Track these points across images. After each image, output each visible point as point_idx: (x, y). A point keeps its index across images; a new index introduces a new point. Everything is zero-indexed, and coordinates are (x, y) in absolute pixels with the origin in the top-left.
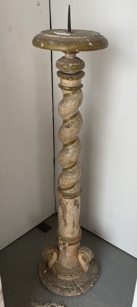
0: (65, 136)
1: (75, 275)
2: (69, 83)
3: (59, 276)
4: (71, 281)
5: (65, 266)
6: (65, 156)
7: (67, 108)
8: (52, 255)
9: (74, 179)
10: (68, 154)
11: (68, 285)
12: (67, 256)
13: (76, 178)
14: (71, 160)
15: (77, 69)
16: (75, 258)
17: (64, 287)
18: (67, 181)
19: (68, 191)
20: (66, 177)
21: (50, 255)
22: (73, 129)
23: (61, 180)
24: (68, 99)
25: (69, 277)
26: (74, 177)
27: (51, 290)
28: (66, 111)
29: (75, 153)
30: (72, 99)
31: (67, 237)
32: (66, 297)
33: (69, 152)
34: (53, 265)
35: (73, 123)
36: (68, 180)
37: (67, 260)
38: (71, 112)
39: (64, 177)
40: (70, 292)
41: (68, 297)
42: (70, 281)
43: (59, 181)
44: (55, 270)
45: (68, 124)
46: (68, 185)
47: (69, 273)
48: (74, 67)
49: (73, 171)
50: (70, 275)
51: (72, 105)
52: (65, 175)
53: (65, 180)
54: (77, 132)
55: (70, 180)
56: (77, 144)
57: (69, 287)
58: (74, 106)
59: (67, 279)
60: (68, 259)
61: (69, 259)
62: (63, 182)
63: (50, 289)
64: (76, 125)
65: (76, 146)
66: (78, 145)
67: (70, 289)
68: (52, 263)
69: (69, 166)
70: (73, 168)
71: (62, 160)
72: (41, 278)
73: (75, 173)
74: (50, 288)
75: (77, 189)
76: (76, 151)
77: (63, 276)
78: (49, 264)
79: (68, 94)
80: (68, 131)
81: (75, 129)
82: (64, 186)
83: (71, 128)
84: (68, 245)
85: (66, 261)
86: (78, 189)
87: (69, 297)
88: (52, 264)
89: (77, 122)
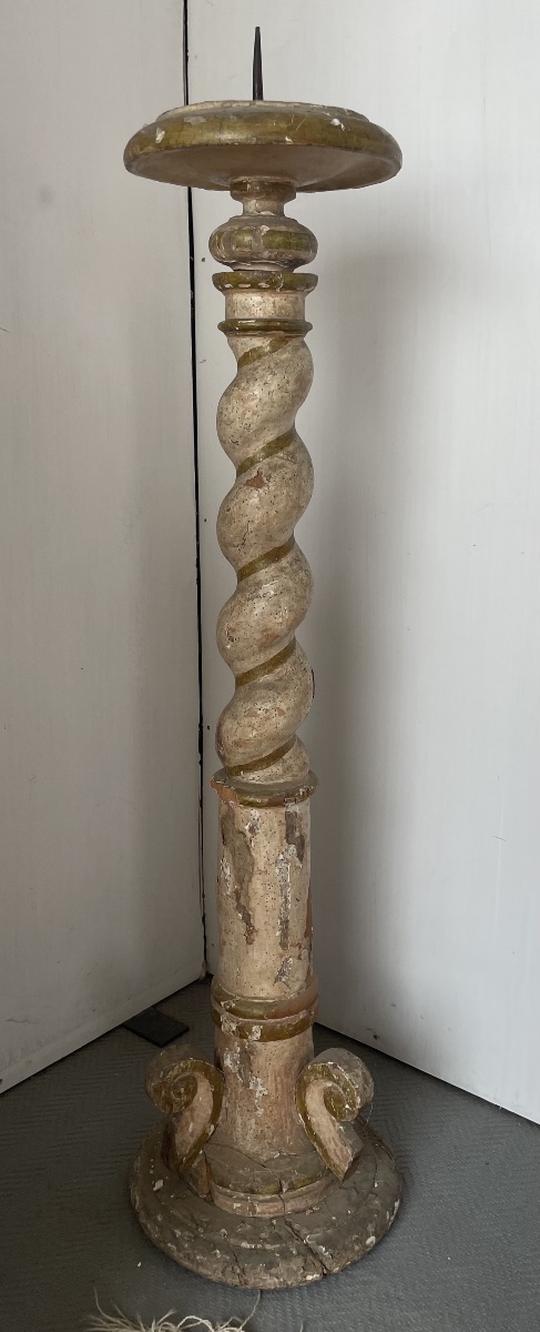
0: (245, 520)
1: (292, 1187)
2: (258, 305)
3: (220, 1201)
4: (274, 1222)
5: (249, 1147)
6: (247, 611)
7: (253, 403)
8: (192, 1092)
9: (281, 713)
10: (255, 600)
11: (263, 1235)
12: (257, 1094)
13: (290, 712)
14: (270, 625)
15: (288, 245)
16: (293, 1108)
17: (245, 1245)
18: (254, 720)
19: (260, 773)
20: (249, 705)
21: (182, 1090)
22: (279, 493)
23: (228, 724)
24: (256, 369)
25: (267, 1201)
26: (283, 707)
27: (186, 1263)
28: (248, 415)
29: (287, 598)
30: (272, 365)
31: (256, 998)
32: (252, 1292)
33: (261, 593)
34: (195, 1146)
35: (274, 468)
36: (256, 715)
37: (256, 1117)
38: (266, 420)
39: (242, 708)
40: (270, 1265)
41: (262, 1291)
42: (272, 1219)
43: (224, 728)
44: (204, 1174)
45: (255, 474)
46: (260, 742)
47: (267, 1181)
48: (279, 239)
49: (280, 679)
50: (272, 1187)
51: (272, 388)
52: (248, 698)
53: (245, 721)
54: (294, 507)
55: (268, 719)
56: (291, 565)
57: (268, 1247)
58: (280, 395)
59: (258, 1210)
60: (260, 1112)
61: (265, 1114)
62: (240, 729)
63: (181, 1255)
64: (287, 476)
65: (287, 571)
66: (295, 567)
67: (273, 1252)
68: (192, 1135)
69: (263, 658)
70: (277, 670)
71: (234, 630)
72: (142, 1213)
73: (286, 688)
74: (179, 1251)
75: (296, 768)
76: (289, 590)
77: (242, 1195)
78: (178, 1139)
79: (253, 350)
80: (257, 500)
81: (285, 491)
82: (241, 750)
83: (268, 487)
84: (259, 1035)
85: (253, 1121)
86: (301, 769)
87: (269, 1291)
88: (192, 1141)
89: (291, 467)
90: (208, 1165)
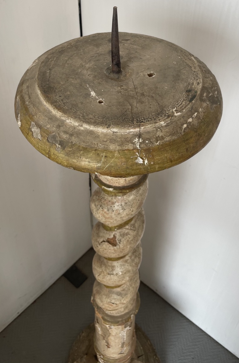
13: (128, 303)
20: (109, 300)
22: (125, 247)
26: (125, 302)
31: (111, 357)
35: (123, 235)
39: (105, 299)
52: (108, 296)
53: (107, 305)
55: (117, 306)
64: (130, 239)
76: (129, 271)
80: (113, 251)
83: (119, 246)
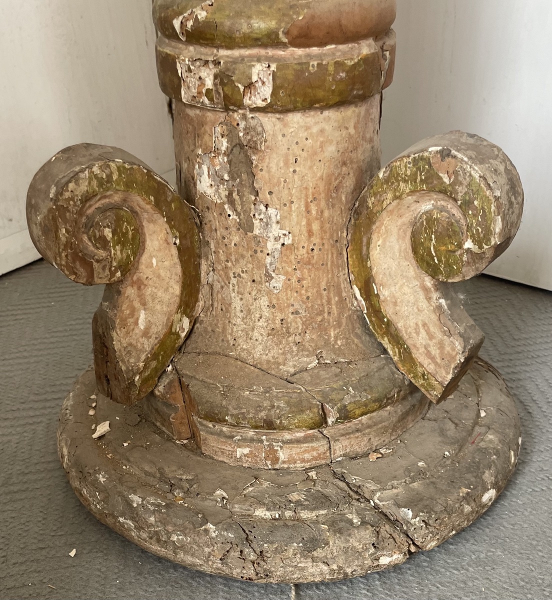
1: (345, 416)
3: (212, 444)
4: (313, 474)
5: (258, 352)
11: (295, 497)
12: (270, 245)
16: (343, 275)
17: (261, 513)
25: (298, 441)
27: (155, 548)
32: (282, 587)
34: (155, 356)
37: (269, 293)
40: (311, 545)
41: (297, 586)
42: (307, 470)
44: (180, 404)
47: (298, 407)
50: (309, 416)
57: (305, 515)
59: (282, 455)
60: (278, 282)
61: (287, 287)
63: (144, 535)
67: (316, 522)
68: (146, 334)
74: (139, 528)
77: (251, 433)
78: (119, 340)
85: (264, 301)
87: (310, 586)
88: (148, 345)
90: (183, 387)
